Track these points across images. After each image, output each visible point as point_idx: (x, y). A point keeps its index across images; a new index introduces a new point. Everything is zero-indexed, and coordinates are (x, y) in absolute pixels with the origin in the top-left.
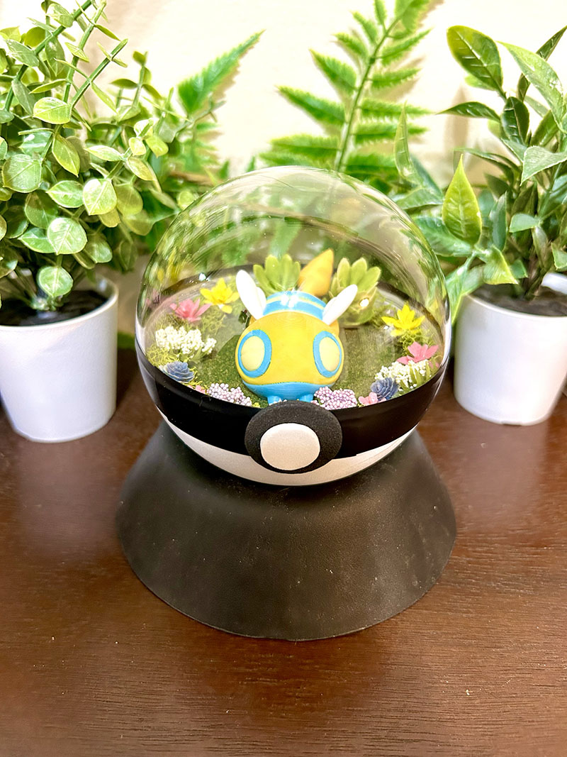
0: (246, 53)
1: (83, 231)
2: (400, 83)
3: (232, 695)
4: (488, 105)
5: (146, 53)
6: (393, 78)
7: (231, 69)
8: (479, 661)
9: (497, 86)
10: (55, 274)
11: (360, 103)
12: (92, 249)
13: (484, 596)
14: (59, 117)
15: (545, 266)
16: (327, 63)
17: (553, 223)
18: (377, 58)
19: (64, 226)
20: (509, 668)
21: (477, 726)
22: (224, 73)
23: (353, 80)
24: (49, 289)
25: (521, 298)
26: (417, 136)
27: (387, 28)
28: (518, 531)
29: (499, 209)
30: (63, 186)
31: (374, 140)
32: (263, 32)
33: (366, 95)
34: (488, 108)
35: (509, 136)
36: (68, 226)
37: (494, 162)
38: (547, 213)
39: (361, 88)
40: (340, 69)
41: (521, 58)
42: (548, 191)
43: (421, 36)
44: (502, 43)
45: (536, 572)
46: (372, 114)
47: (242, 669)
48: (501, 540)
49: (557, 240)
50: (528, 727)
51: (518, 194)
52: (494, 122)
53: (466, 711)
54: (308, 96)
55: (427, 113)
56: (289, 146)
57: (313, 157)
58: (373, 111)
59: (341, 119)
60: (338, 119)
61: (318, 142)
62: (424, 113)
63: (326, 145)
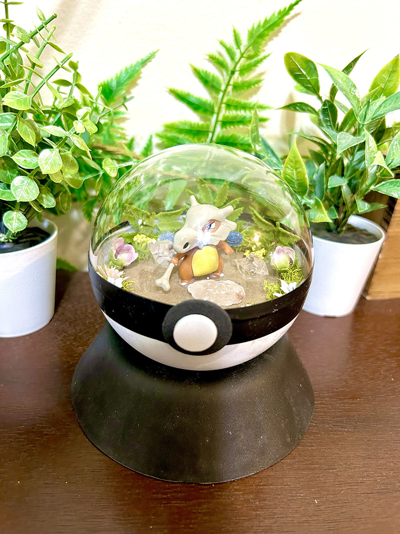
0: (146, 64)
1: (36, 185)
2: (251, 87)
3: (154, 515)
4: (310, 105)
5: (78, 62)
6: (246, 84)
7: (136, 75)
8: (322, 479)
9: (316, 92)
10: (15, 216)
11: (225, 100)
12: (42, 198)
13: (321, 434)
14: (23, 105)
15: (350, 210)
16: (201, 73)
17: (354, 182)
18: (236, 71)
19: (23, 182)
20: (342, 483)
21: (324, 524)
22: (131, 77)
23: (220, 85)
24: (10, 226)
25: (334, 232)
26: (263, 123)
27: (242, 51)
28: (340, 389)
29: (319, 172)
30: (22, 154)
31: (234, 126)
32: (158, 51)
33: (228, 95)
34: (310, 107)
35: (325, 125)
36: (26, 181)
37: (315, 142)
38: (350, 176)
39: (225, 90)
40: (211, 78)
41: (332, 74)
42: (352, 161)
43: (265, 58)
44: (321, 65)
45: (354, 416)
46: (232, 108)
47: (160, 496)
48: (330, 395)
49: (357, 193)
50: (358, 522)
51: (331, 163)
52: (314, 116)
53: (317, 514)
54: (189, 95)
55: (269, 108)
56: (176, 129)
57: (192, 136)
58: (234, 105)
59: (213, 111)
60: (210, 111)
61: (196, 126)
62: (267, 108)
63: (202, 129)
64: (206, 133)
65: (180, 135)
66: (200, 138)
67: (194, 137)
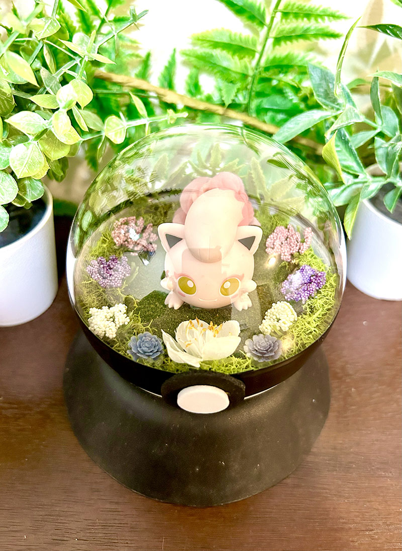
12: (24, 188)
31: (291, 42)
46: (291, 16)
55: (345, 18)
56: (209, 41)
57: (231, 53)
58: (293, 13)
59: (262, 21)
60: (258, 19)
61: (238, 38)
62: (341, 17)
63: (246, 44)
64: (250, 52)
65: (215, 50)
66: (242, 56)
67: (233, 54)
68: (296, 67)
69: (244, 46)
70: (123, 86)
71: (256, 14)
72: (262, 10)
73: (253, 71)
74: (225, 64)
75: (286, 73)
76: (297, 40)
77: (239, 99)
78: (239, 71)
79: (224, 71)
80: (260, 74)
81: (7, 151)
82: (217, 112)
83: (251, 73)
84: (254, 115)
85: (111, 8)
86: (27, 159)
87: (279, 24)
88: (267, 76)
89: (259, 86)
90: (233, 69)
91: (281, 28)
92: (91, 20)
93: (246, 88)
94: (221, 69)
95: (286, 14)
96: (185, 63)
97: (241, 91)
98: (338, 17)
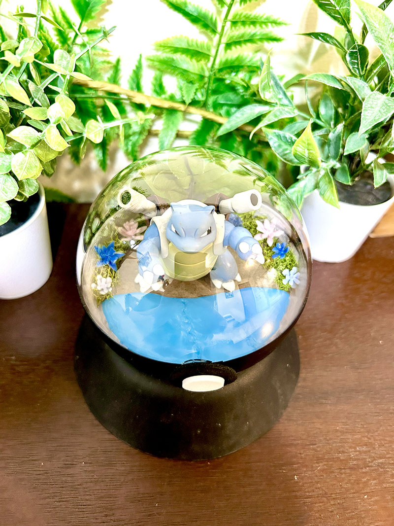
1: (14, 180)
8: (303, 455)
9: (346, 24)
11: (230, 17)
12: (23, 185)
31: (241, 46)
34: (336, 40)
35: (351, 67)
39: (231, 5)
46: (239, 24)
50: (329, 498)
54: (185, 4)
55: (285, 24)
56: (170, 47)
57: (189, 56)
58: (241, 21)
59: (214, 29)
60: (211, 28)
61: (194, 44)
62: (283, 24)
63: (202, 49)
64: (206, 56)
65: (175, 54)
66: (199, 59)
67: (191, 58)
68: (246, 67)
69: (200, 51)
70: (97, 91)
71: (209, 23)
72: (214, 19)
73: (209, 72)
74: (185, 67)
75: (237, 72)
76: (245, 44)
77: (198, 97)
78: (197, 72)
79: (184, 73)
80: (215, 75)
81: (9, 158)
82: (180, 109)
83: (207, 74)
84: (211, 110)
85: (84, 22)
86: (25, 164)
87: (229, 31)
88: (220, 77)
89: (215, 85)
90: (192, 71)
91: (231, 35)
92: (67, 33)
93: (203, 87)
94: (182, 71)
95: (234, 23)
96: (150, 67)
97: (199, 90)
98: (280, 24)
